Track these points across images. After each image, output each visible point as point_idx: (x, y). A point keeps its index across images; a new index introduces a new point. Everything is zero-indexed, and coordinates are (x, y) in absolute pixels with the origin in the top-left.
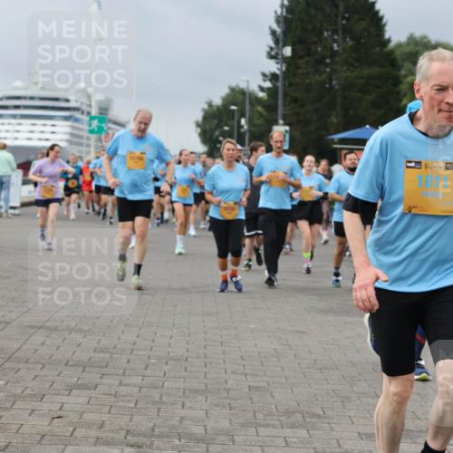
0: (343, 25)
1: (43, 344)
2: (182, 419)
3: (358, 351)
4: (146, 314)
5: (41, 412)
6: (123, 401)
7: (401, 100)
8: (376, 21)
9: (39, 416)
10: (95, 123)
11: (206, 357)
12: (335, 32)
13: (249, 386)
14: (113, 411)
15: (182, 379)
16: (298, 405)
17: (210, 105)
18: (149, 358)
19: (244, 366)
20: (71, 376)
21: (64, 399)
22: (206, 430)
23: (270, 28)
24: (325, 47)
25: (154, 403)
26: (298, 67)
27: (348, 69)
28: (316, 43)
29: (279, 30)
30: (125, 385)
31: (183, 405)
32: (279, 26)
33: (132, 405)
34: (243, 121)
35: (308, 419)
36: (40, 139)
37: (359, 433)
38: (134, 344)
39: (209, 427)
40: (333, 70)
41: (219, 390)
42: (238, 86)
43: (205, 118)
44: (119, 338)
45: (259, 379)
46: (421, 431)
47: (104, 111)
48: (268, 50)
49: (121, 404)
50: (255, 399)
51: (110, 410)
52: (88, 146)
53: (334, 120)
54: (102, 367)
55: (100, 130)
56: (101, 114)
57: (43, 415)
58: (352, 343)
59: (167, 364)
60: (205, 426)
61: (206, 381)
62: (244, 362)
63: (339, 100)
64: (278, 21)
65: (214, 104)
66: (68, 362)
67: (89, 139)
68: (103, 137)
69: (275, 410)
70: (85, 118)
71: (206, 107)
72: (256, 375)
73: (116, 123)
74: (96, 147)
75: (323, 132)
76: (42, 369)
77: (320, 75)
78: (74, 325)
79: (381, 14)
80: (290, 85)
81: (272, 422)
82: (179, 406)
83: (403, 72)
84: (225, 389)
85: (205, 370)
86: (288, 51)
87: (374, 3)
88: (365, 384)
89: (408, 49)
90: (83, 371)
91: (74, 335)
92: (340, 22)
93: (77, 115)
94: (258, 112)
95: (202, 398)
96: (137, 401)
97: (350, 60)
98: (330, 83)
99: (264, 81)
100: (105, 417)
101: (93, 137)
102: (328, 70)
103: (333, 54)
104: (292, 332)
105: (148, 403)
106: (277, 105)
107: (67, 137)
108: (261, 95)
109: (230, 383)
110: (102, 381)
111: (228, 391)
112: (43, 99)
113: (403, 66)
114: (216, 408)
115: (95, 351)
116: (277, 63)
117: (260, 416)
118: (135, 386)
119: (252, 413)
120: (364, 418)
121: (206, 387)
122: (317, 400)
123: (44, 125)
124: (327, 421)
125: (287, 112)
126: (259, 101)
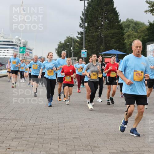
0: (105, 16)
1: (3, 124)
2: (50, 148)
3: (109, 125)
4: (39, 113)
5: (3, 147)
6: (30, 143)
7: (124, 41)
8: (116, 14)
9: (2, 148)
10: (22, 50)
11: (58, 128)
12: (102, 18)
13: (73, 137)
14: (27, 146)
15: (50, 135)
16: (89, 143)
17: (60, 43)
18: (39, 128)
19: (71, 130)
20: (13, 135)
21: (10, 142)
22: (58, 152)
23: (80, 17)
24: (99, 23)
25: (41, 143)
26: (90, 30)
27: (107, 30)
28: (96, 22)
29: (83, 18)
30: (31, 138)
31: (51, 144)
32: (83, 17)
33: (34, 144)
34: (71, 48)
35: (92, 148)
36: (3, 55)
37: (109, 152)
38: (34, 124)
39: (59, 151)
40: (102, 31)
41: (63, 139)
42: (70, 36)
43: (58, 47)
44: (29, 122)
45: (76, 135)
46: (130, 151)
47: (25, 45)
48: (80, 24)
49: (29, 144)
50: (75, 142)
51: (26, 146)
52: (20, 57)
53: (102, 47)
54: (23, 132)
55: (23, 52)
56: (24, 46)
57: (4, 148)
58: (108, 122)
59: (45, 130)
60: (58, 151)
61: (59, 136)
62: (71, 129)
63: (103, 41)
64: (83, 15)
65: (62, 43)
66: (12, 130)
67: (20, 55)
68: (24, 54)
69: (81, 145)
70: (19, 48)
71: (59, 44)
72: (75, 133)
73: (29, 49)
74: (22, 58)
75: (98, 52)
76: (3, 132)
77: (97, 33)
78: (14, 117)
79: (118, 12)
80: (87, 36)
81: (80, 149)
82: (49, 144)
83: (125, 31)
84: (65, 138)
85: (58, 132)
86: (86, 25)
87: (115, 8)
88: (112, 136)
89: (127, 24)
90: (17, 133)
91: (14, 121)
92: (104, 15)
93: (16, 47)
94: (77, 45)
95: (57, 141)
96: (35, 143)
97: (107, 27)
98: (101, 35)
99: (79, 35)
100: (24, 148)
101: (21, 54)
102: (100, 31)
103: (102, 26)
104: (88, 119)
105: (39, 143)
106: (83, 43)
107: (12, 54)
108: (78, 39)
109: (66, 136)
110: (24, 136)
111: (66, 139)
112: (4, 41)
113: (125, 29)
114: (62, 145)
115: (21, 126)
116: (83, 29)
117: (76, 147)
118: (34, 138)
119: (74, 146)
120: (111, 147)
121: (58, 138)
122: (96, 141)
123: (5, 50)
124: (99, 148)
125: (86, 45)
126: (77, 41)
